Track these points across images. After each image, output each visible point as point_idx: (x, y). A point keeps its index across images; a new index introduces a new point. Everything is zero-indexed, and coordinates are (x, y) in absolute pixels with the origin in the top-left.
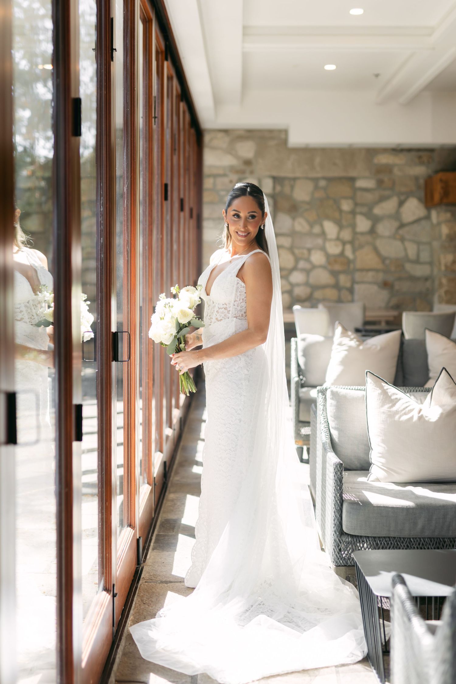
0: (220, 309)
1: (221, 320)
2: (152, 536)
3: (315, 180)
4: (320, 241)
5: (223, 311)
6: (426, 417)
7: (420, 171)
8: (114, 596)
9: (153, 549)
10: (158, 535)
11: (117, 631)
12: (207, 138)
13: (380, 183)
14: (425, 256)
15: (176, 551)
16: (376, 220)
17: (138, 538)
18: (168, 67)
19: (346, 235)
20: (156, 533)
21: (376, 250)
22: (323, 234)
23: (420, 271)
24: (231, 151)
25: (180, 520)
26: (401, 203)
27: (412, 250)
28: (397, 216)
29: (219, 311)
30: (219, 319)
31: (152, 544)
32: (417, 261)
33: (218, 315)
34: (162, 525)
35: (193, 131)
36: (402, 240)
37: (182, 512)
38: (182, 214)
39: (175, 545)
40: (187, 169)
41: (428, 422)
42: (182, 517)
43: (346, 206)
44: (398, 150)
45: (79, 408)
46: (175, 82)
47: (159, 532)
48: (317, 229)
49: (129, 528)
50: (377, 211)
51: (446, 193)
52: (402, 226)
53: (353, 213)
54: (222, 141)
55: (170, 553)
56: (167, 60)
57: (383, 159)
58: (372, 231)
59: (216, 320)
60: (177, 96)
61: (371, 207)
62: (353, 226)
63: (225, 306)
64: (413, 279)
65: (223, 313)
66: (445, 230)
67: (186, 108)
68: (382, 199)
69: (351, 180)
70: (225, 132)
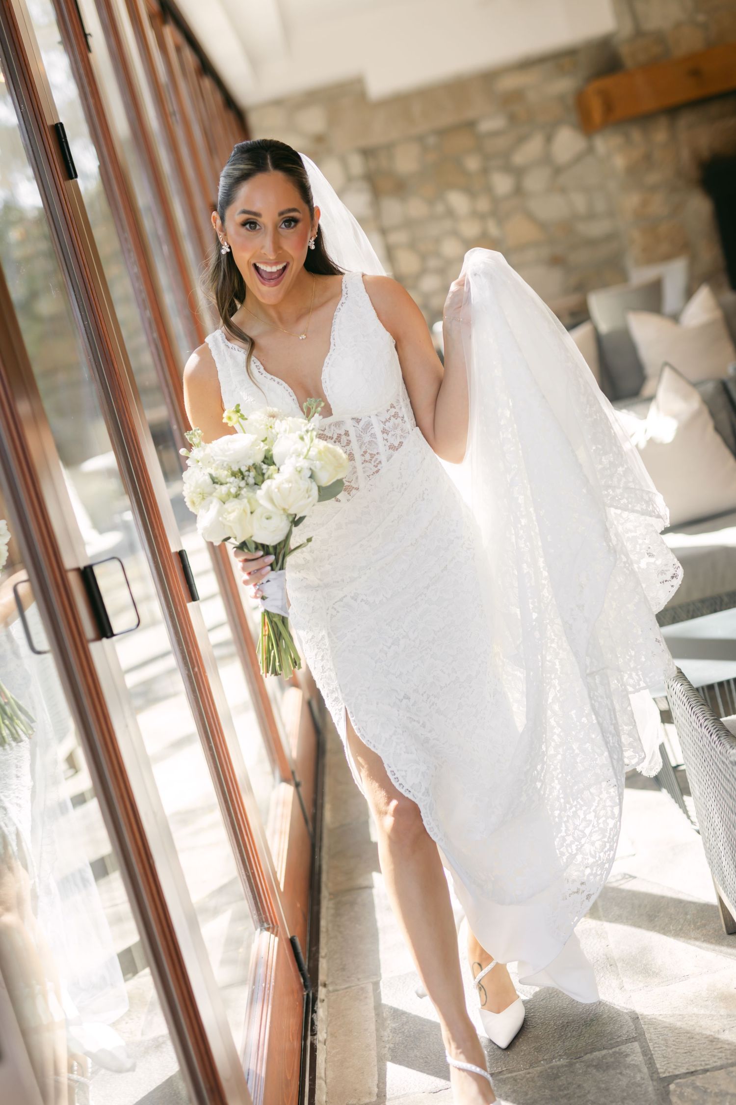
0: (387, 424)
1: (401, 443)
3: (420, 139)
4: (447, 224)
5: (395, 424)
7: (565, 85)
8: (297, 785)
11: (315, 829)
13: (512, 119)
14: (600, 206)
16: (518, 173)
19: (483, 205)
21: (530, 217)
22: (450, 213)
23: (597, 229)
26: (549, 139)
27: (579, 202)
28: (546, 159)
29: (386, 427)
30: (396, 444)
32: (591, 216)
33: (389, 437)
35: (231, 117)
36: (563, 190)
43: (473, 163)
44: (526, 64)
45: (181, 555)
48: (440, 208)
50: (519, 158)
51: (609, 107)
52: (558, 171)
53: (485, 171)
57: (509, 83)
58: (519, 191)
59: (391, 451)
61: (507, 155)
62: (489, 189)
63: (393, 411)
64: (591, 243)
65: (395, 427)
66: (619, 162)
68: (522, 140)
69: (470, 125)
70: (278, 103)
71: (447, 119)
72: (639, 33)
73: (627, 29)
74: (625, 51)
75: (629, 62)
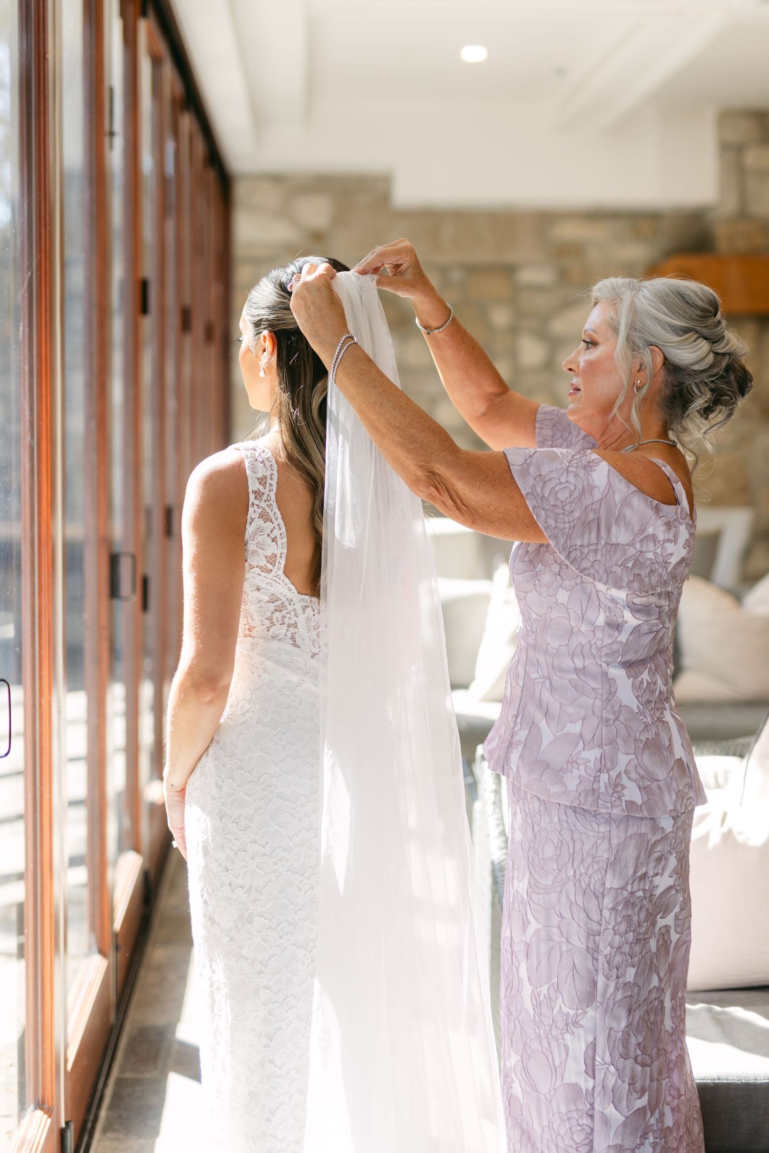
2: (105, 1085)
3: (443, 270)
6: (740, 833)
7: (637, 253)
9: (105, 1131)
10: (119, 1082)
12: (241, 191)
13: (563, 276)
15: (156, 1133)
16: (555, 344)
17: (63, 1125)
18: (150, 35)
20: (115, 1073)
24: (285, 213)
25: (172, 1027)
31: (103, 1113)
34: (132, 1049)
35: (212, 175)
37: (179, 1003)
38: (188, 341)
39: (156, 1111)
40: (198, 249)
41: (744, 847)
42: (177, 1019)
43: (501, 317)
44: (596, 215)
46: (168, 70)
47: (122, 1070)
49: (39, 1113)
50: (560, 326)
53: (514, 331)
54: (269, 196)
55: (142, 1141)
56: (144, 14)
57: (568, 232)
58: (549, 366)
60: (174, 101)
61: (545, 318)
62: (512, 354)
67: (196, 127)
68: (569, 304)
69: (509, 270)
70: (277, 179)
71: (483, 255)
72: (743, 215)
73: (730, 206)
74: (721, 232)
75: (723, 246)
